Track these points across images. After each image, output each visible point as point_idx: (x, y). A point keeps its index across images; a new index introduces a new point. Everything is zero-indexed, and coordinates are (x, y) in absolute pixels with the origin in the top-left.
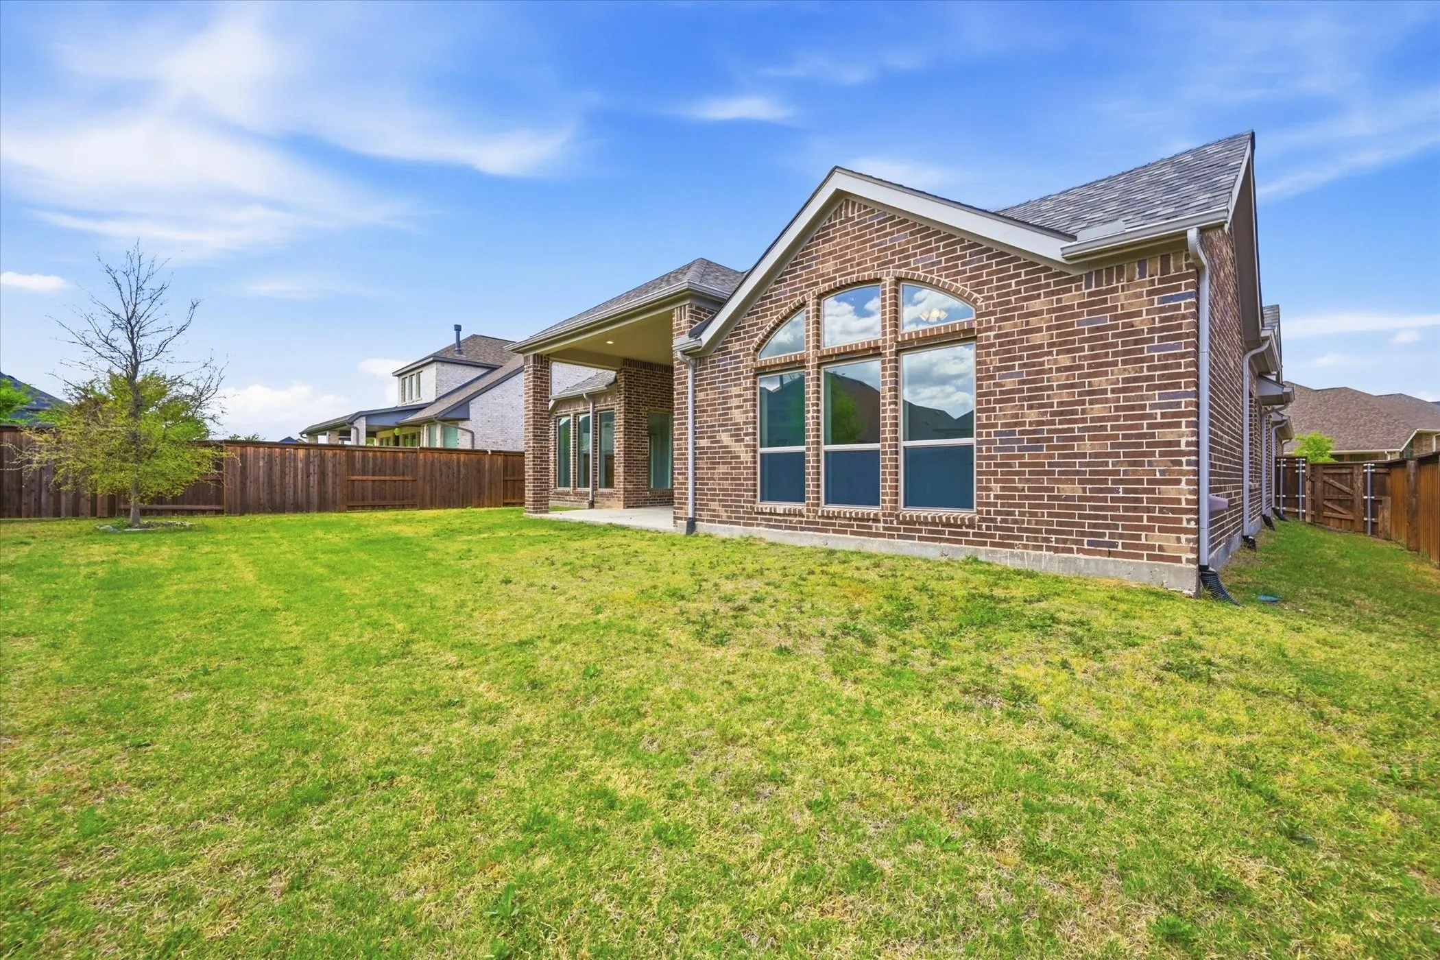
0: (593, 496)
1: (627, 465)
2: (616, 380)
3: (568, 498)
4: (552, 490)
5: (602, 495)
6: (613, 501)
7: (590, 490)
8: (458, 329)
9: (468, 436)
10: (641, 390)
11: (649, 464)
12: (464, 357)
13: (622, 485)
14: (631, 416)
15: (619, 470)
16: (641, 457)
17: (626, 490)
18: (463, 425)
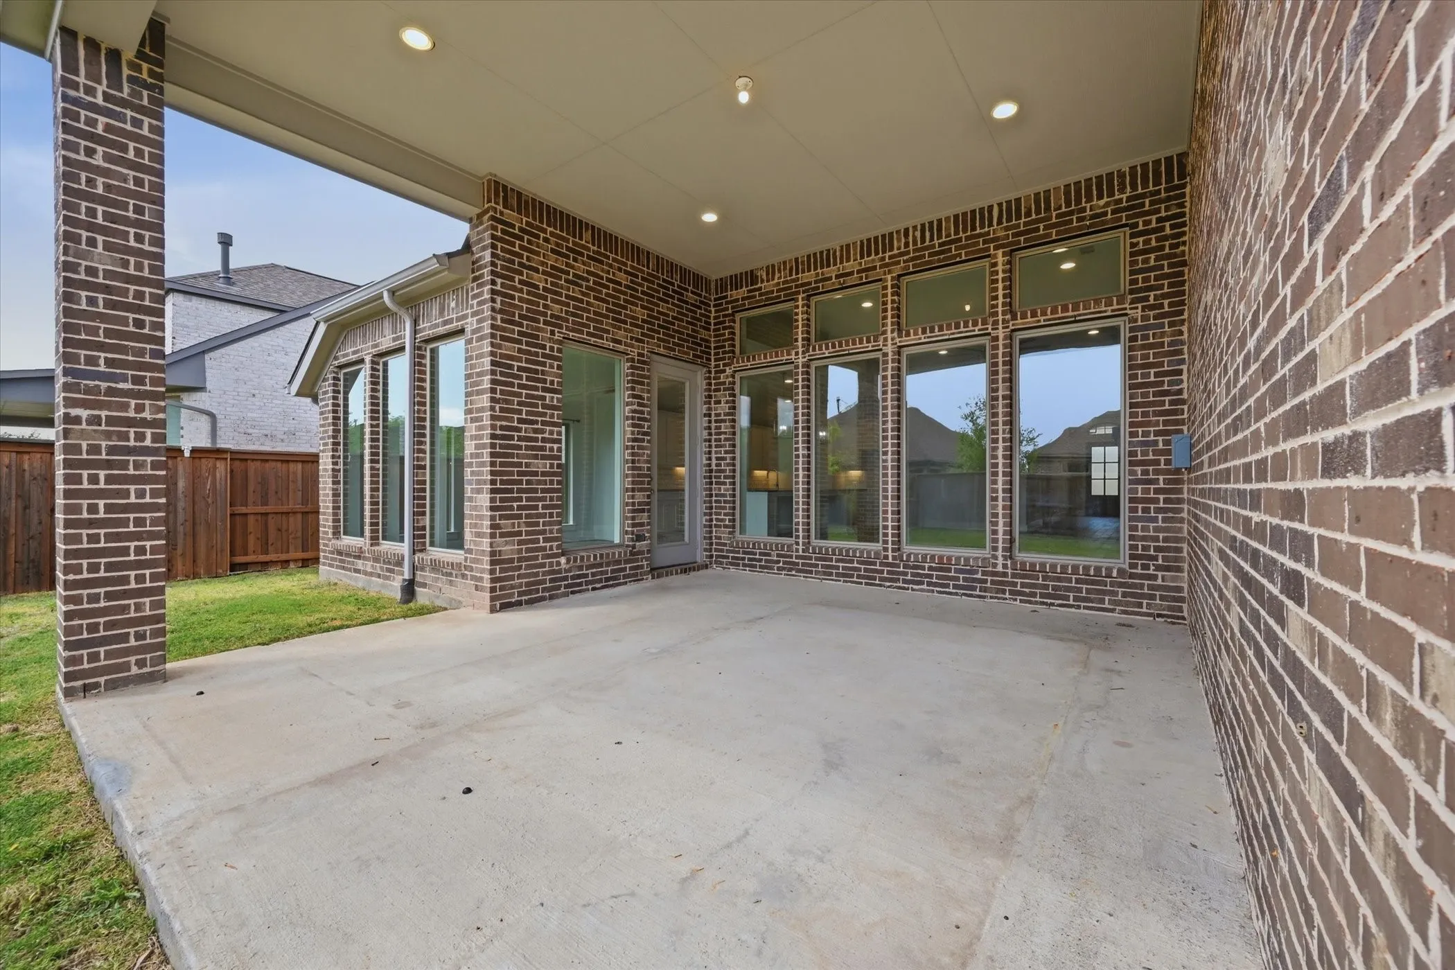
0: (414, 568)
1: (502, 491)
2: (467, 247)
3: (360, 564)
4: (327, 541)
5: (436, 566)
6: (461, 590)
7: (404, 548)
8: (226, 241)
9: (204, 422)
10: (539, 280)
11: (564, 483)
12: (234, 290)
13: (485, 544)
14: (509, 349)
15: (479, 502)
16: (541, 465)
17: (496, 559)
18: (188, 399)
